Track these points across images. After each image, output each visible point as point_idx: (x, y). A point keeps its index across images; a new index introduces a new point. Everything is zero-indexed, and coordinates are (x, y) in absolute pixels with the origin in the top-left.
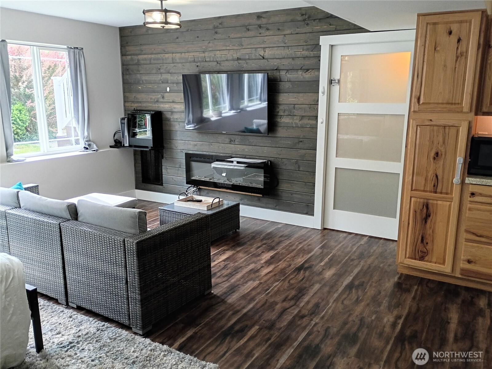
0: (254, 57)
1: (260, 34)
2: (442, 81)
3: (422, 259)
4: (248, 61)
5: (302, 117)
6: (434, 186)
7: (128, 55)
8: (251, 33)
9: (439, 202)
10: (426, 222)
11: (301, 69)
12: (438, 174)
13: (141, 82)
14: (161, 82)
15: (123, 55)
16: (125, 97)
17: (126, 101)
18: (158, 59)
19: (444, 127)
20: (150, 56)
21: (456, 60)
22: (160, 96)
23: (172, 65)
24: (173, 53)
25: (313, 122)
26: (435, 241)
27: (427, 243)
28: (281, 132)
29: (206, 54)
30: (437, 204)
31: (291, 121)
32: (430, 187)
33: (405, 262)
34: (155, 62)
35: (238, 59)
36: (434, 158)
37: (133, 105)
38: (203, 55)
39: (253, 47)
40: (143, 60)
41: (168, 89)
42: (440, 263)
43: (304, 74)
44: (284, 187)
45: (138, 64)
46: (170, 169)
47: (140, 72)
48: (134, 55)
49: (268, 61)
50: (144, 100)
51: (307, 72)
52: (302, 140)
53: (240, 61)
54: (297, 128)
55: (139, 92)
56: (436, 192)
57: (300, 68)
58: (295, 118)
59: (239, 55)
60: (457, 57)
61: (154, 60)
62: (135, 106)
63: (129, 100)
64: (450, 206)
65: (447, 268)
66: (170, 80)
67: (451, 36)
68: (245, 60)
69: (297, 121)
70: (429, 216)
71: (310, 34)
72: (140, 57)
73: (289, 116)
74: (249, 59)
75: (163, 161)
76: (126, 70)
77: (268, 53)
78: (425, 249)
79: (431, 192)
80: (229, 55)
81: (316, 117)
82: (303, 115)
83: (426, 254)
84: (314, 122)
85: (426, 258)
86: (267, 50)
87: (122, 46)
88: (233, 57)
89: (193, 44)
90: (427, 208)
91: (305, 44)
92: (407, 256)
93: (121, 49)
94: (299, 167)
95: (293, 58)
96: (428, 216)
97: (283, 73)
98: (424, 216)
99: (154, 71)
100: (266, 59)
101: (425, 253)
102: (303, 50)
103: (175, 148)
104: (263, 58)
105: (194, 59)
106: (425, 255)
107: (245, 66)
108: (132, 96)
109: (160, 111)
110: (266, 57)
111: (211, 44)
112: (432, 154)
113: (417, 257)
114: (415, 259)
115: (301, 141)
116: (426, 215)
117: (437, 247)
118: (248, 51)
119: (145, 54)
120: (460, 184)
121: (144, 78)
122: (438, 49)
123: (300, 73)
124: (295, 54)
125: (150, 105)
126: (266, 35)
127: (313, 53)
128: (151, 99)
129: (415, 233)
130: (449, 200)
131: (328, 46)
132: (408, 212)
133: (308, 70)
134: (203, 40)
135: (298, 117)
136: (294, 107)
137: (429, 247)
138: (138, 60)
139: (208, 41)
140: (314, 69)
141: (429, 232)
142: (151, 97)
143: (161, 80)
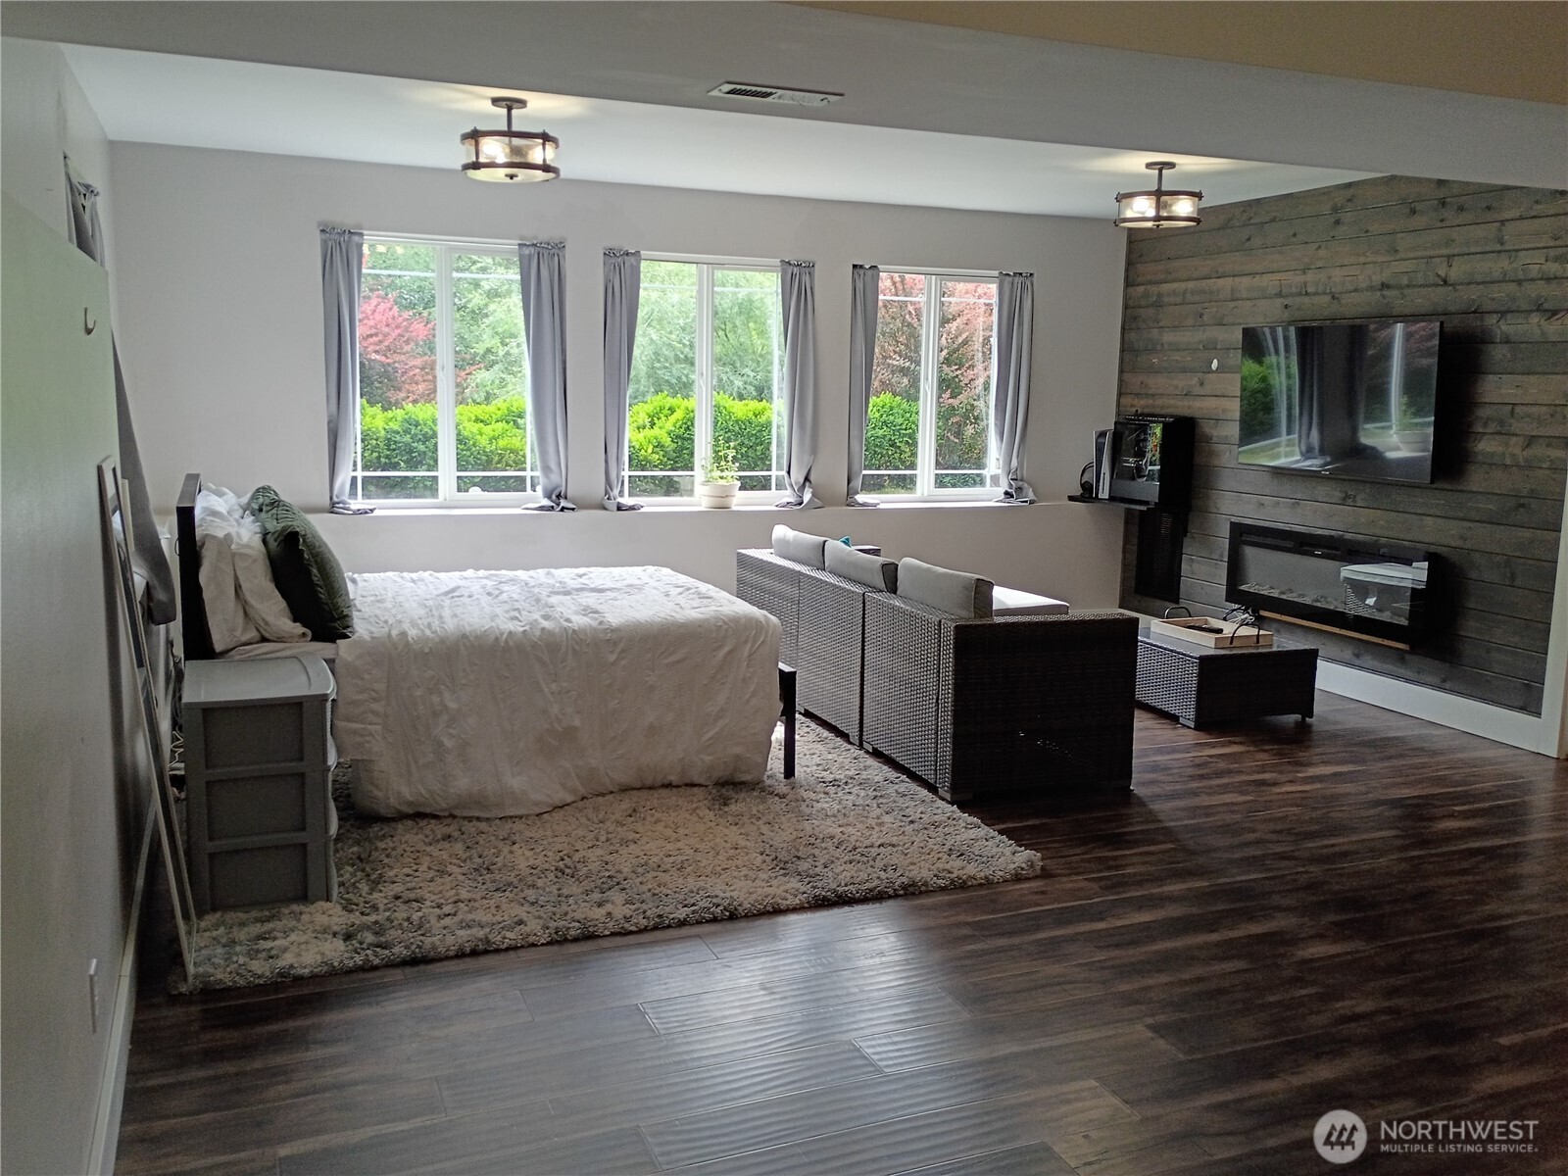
0: (1421, 282)
1: (1442, 221)
4: (1406, 291)
5: (1530, 440)
7: (1139, 285)
8: (1419, 221)
11: (1538, 310)
13: (1159, 347)
14: (1201, 347)
15: (1129, 283)
16: (1121, 381)
17: (1123, 391)
18: (1202, 292)
20: (1183, 285)
22: (1195, 381)
23: (1232, 305)
24: (1234, 276)
25: (1557, 453)
28: (1476, 479)
29: (1310, 277)
31: (1501, 449)
34: (1196, 298)
35: (1384, 286)
37: (1136, 402)
38: (1301, 279)
39: (1419, 254)
40: (1169, 295)
41: (1215, 364)
43: (1544, 324)
44: (1469, 628)
45: (1158, 305)
46: (1198, 562)
47: (1161, 324)
48: (1150, 283)
49: (1455, 290)
50: (1161, 391)
51: (1555, 317)
52: (1525, 501)
53: (1386, 292)
54: (1514, 468)
55: (1153, 370)
57: (1536, 307)
58: (1512, 442)
59: (1386, 275)
61: (1193, 293)
62: (1140, 404)
63: (1129, 391)
66: (1222, 341)
68: (1400, 287)
69: (1518, 451)
72: (1165, 288)
73: (1498, 437)
74: (1408, 286)
75: (1186, 541)
76: (1131, 320)
77: (1457, 271)
80: (1363, 277)
82: (1534, 434)
84: (1561, 454)
86: (1456, 262)
87: (1130, 264)
88: (1371, 281)
89: (1281, 253)
91: (1552, 244)
93: (1127, 270)
94: (1512, 578)
95: (1519, 282)
97: (1491, 321)
99: (1190, 321)
100: (1451, 285)
102: (1547, 261)
103: (1215, 510)
104: (1445, 282)
105: (1279, 289)
107: (1400, 305)
108: (1134, 381)
109: (1192, 418)
110: (1451, 281)
111: (1321, 253)
115: (1523, 506)
118: (1408, 266)
119: (1174, 281)
121: (1169, 337)
123: (1535, 319)
124: (1524, 270)
125: (1172, 402)
126: (1457, 222)
128: (1176, 387)
133: (1554, 313)
134: (1306, 243)
135: (1521, 439)
136: (1512, 412)
138: (1160, 295)
139: (1317, 244)
142: (1175, 382)
143: (1200, 342)
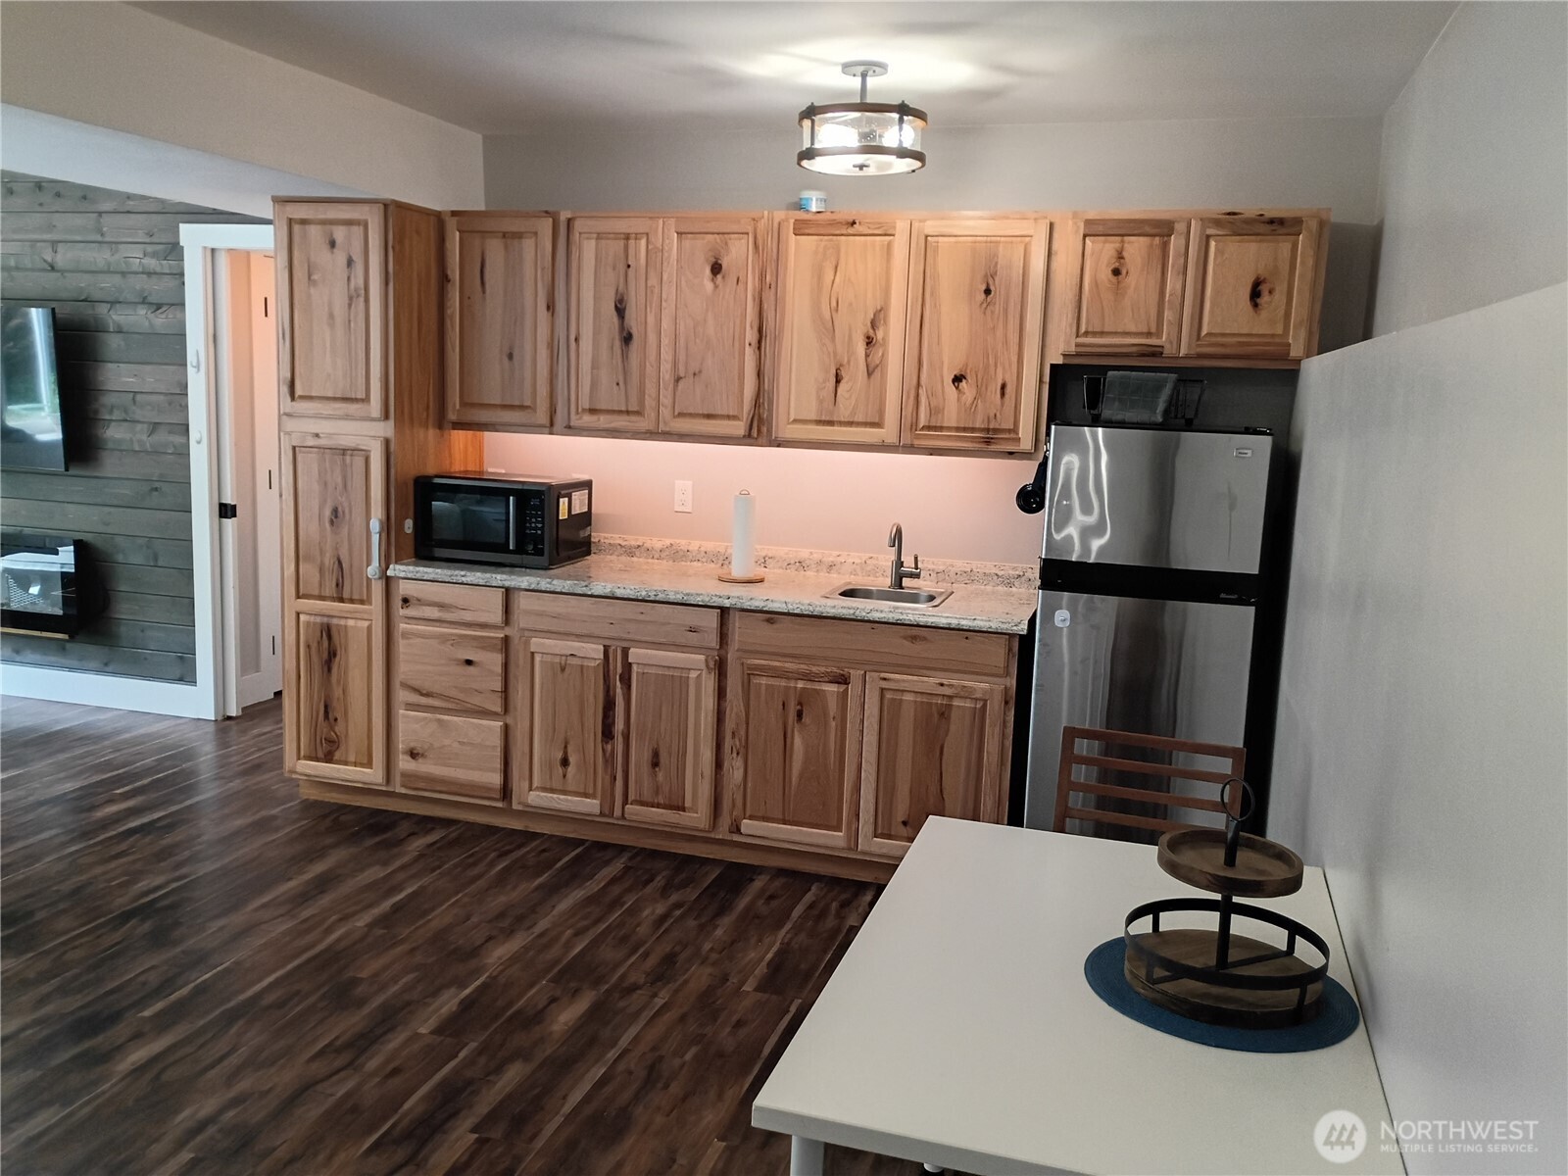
0: (29, 265)
1: (41, 205)
2: (328, 349)
3: (329, 758)
4: (14, 274)
5: (155, 427)
6: (337, 585)
8: (18, 203)
9: (351, 623)
10: (329, 670)
11: (143, 303)
12: (342, 557)
19: (344, 450)
21: (350, 305)
25: (178, 439)
26: (350, 713)
27: (336, 720)
28: (110, 465)
30: (346, 626)
31: (128, 436)
32: (329, 589)
33: (299, 769)
36: (332, 522)
39: (23, 236)
42: (362, 765)
43: (151, 316)
44: (124, 610)
49: (64, 277)
51: (160, 311)
52: (157, 485)
54: (143, 454)
56: (341, 600)
57: (141, 300)
58: (139, 427)
60: (351, 298)
64: (369, 628)
65: (373, 775)
67: (335, 250)
68: (8, 269)
69: (144, 437)
70: (335, 655)
71: (159, 217)
73: (126, 424)
74: (16, 269)
77: (63, 257)
78: (333, 734)
79: (333, 599)
81: (185, 429)
82: (157, 421)
83: (336, 746)
84: (182, 440)
85: (337, 756)
86: (60, 248)
90: (330, 637)
91: (148, 240)
92: (302, 754)
94: (156, 559)
95: (123, 274)
96: (332, 654)
97: (102, 310)
98: (325, 656)
100: (58, 271)
101: (333, 742)
102: (145, 256)
104: (53, 268)
106: (334, 748)
107: (9, 288)
110: (58, 267)
112: (328, 513)
113: (320, 754)
114: (317, 760)
115: (156, 489)
116: (329, 653)
117: (353, 727)
118: (13, 247)
120: (380, 578)
122: (315, 277)
123: (142, 311)
124: (126, 263)
126: (55, 208)
127: (170, 265)
129: (312, 698)
130: (366, 616)
131: (200, 250)
132: (294, 650)
133: (159, 306)
135: (146, 426)
136: (134, 399)
137: (339, 728)
140: (173, 305)
141: (337, 692)
